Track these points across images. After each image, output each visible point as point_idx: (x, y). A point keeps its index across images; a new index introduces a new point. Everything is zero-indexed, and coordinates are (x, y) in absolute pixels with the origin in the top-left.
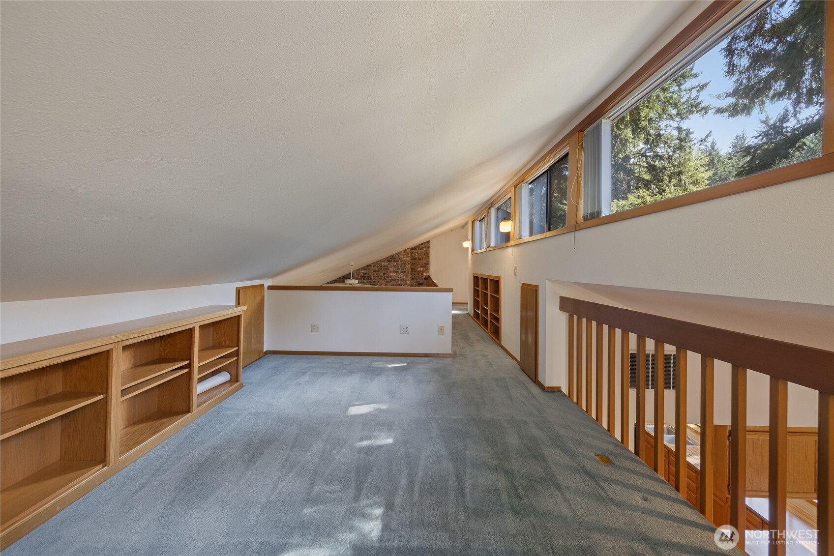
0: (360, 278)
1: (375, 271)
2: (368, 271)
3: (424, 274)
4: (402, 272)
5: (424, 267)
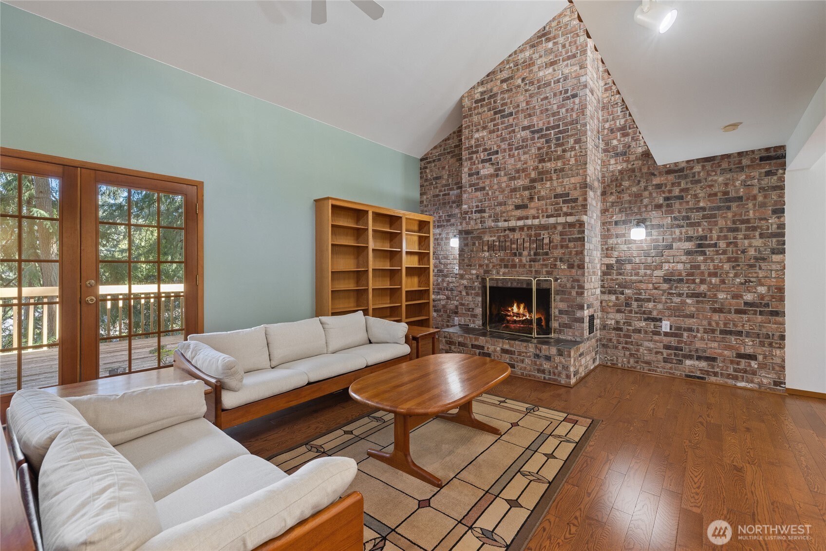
0: (474, 105)
1: (504, 81)
2: (489, 86)
4: (569, 58)
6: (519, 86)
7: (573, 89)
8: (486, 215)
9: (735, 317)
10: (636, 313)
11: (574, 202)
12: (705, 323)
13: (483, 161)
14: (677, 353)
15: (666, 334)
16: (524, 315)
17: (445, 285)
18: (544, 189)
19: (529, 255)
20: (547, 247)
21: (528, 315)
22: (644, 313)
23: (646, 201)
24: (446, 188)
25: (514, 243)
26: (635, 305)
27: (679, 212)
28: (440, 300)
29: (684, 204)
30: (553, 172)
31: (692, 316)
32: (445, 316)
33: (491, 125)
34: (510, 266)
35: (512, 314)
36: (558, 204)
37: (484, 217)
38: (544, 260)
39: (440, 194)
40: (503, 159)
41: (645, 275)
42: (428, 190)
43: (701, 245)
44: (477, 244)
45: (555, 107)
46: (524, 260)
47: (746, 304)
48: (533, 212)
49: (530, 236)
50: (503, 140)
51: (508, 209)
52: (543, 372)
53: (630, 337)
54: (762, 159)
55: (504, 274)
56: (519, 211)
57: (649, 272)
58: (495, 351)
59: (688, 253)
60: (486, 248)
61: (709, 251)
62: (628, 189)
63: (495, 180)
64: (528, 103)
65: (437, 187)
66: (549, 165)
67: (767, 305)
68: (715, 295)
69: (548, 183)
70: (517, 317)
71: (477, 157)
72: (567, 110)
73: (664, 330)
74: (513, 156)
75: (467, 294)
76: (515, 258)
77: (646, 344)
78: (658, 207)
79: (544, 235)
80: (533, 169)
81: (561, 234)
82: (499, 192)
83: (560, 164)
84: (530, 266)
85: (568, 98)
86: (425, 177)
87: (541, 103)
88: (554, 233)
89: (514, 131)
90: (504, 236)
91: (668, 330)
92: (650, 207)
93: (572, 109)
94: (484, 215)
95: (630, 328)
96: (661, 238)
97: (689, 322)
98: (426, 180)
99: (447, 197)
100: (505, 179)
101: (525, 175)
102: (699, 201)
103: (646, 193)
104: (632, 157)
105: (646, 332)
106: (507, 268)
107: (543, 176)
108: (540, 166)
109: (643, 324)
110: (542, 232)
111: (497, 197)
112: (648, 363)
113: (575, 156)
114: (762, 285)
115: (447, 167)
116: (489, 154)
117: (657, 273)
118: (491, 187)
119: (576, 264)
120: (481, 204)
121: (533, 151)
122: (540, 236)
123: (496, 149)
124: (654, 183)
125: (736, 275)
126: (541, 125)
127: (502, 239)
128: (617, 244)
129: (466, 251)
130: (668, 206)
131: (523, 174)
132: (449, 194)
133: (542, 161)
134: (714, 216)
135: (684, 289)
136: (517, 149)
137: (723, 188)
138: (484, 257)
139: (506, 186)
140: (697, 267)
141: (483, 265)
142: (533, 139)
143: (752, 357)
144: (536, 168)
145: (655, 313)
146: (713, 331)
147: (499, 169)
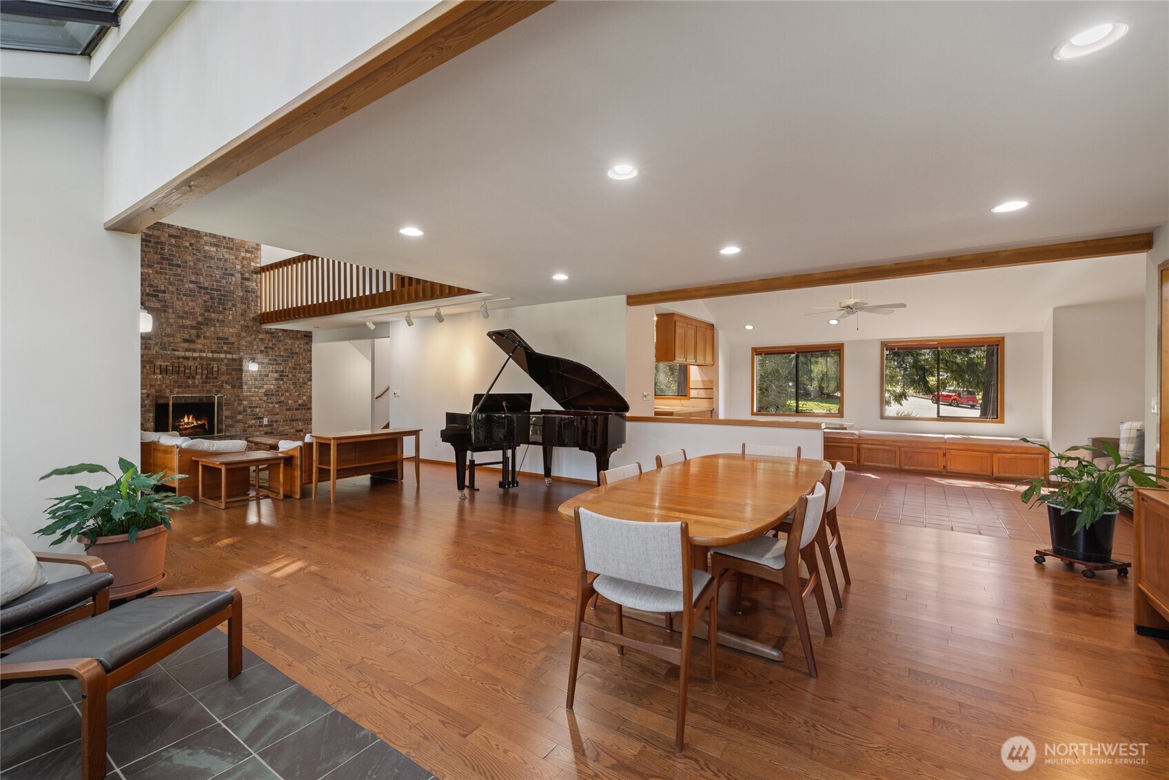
1: (170, 236)
2: (156, 233)
3: (252, 264)
4: (228, 248)
5: (251, 252)
6: (186, 247)
7: (231, 270)
9: (295, 412)
12: (283, 417)
13: (148, 295)
15: (266, 426)
16: (192, 423)
18: (210, 331)
19: (202, 378)
20: (216, 374)
22: (254, 415)
23: (255, 347)
25: (187, 369)
26: (249, 410)
27: (272, 356)
29: (274, 352)
30: (216, 321)
31: (277, 414)
33: (157, 267)
34: (183, 387)
35: (183, 423)
36: (219, 344)
37: (150, 344)
38: (214, 382)
40: (171, 299)
41: (255, 392)
43: (282, 376)
44: (148, 367)
45: (218, 276)
46: (197, 382)
47: (299, 405)
48: (199, 346)
49: (202, 365)
50: (171, 284)
51: (176, 341)
53: (246, 430)
54: (305, 336)
55: (178, 393)
56: (187, 344)
57: (257, 390)
59: (276, 379)
60: (158, 371)
61: (285, 378)
62: (244, 337)
63: (163, 314)
64: (195, 264)
66: (213, 316)
67: (306, 405)
68: (288, 402)
69: (213, 328)
70: (188, 425)
72: (227, 282)
73: (265, 423)
74: (181, 300)
76: (189, 381)
77: (256, 433)
78: (262, 352)
79: (213, 365)
80: (200, 315)
81: (227, 365)
82: (167, 325)
83: (221, 317)
84: (202, 387)
85: (227, 274)
87: (206, 269)
88: (221, 364)
89: (182, 281)
90: (178, 363)
92: (258, 351)
93: (230, 283)
94: (148, 341)
95: (246, 425)
96: (263, 370)
97: (277, 418)
100: (173, 316)
101: (193, 317)
102: (281, 352)
103: (255, 343)
104: (247, 319)
105: (255, 427)
106: (181, 388)
107: (208, 322)
108: (206, 314)
109: (254, 422)
110: (213, 362)
113: (233, 314)
114: (304, 396)
116: (154, 291)
117: (262, 391)
119: (237, 385)
121: (200, 301)
122: (210, 365)
123: (163, 288)
125: (295, 392)
126: (206, 285)
127: (176, 365)
130: (267, 352)
131: (191, 316)
133: (206, 311)
134: (287, 361)
135: (274, 399)
136: (184, 295)
137: (290, 347)
138: (156, 379)
139: (175, 322)
140: (280, 387)
141: (155, 385)
142: (200, 292)
143: (301, 431)
144: (202, 315)
145: (260, 414)
146: (287, 421)
147: (167, 307)
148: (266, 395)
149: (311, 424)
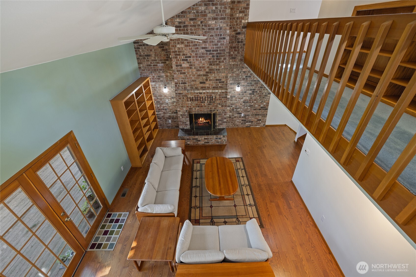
1: (191, 19)
2: (183, 19)
5: (243, 12)
6: (199, 25)
7: (224, 35)
8: (187, 85)
9: (258, 111)
10: (235, 112)
11: (223, 83)
12: (252, 113)
13: (183, 60)
14: (245, 121)
15: (242, 117)
16: (204, 121)
17: (162, 108)
18: (212, 76)
19: (208, 102)
20: (214, 100)
21: (205, 121)
22: (237, 112)
23: (240, 77)
24: (155, 62)
25: (201, 98)
26: (235, 110)
27: (249, 81)
28: (160, 114)
29: (251, 79)
30: (215, 70)
32: (164, 120)
34: (200, 107)
35: (199, 121)
36: (217, 83)
37: (186, 86)
38: (213, 104)
39: (151, 64)
40: (193, 60)
41: (239, 101)
42: (143, 61)
43: (254, 91)
44: (185, 98)
45: (216, 41)
46: (206, 105)
47: (261, 107)
48: (207, 85)
49: (208, 96)
50: (193, 51)
51: (197, 83)
52: (219, 142)
53: (233, 119)
55: (198, 109)
56: (202, 84)
57: (239, 100)
58: (202, 139)
59: (250, 94)
60: (189, 100)
61: (255, 93)
62: (235, 72)
63: (190, 70)
65: (148, 61)
66: (214, 67)
67: (265, 107)
68: (255, 106)
69: (214, 74)
70: (201, 122)
71: (179, 58)
72: (221, 44)
73: (242, 116)
74: (198, 60)
75: (182, 117)
76: (202, 104)
77: (237, 120)
78: (244, 79)
79: (213, 95)
80: (207, 68)
81: (219, 95)
82: (192, 75)
83: (218, 67)
84: (208, 106)
86: (139, 54)
87: (210, 37)
88: (217, 95)
90: (197, 95)
91: (243, 116)
92: (241, 79)
93: (223, 44)
94: (186, 85)
95: (233, 116)
96: (244, 89)
97: (249, 113)
98: (140, 56)
99: (156, 67)
100: (195, 70)
101: (204, 69)
102: (254, 78)
103: (241, 74)
105: (237, 117)
106: (199, 107)
107: (211, 71)
108: (210, 67)
109: (237, 115)
110: (212, 94)
111: (192, 78)
112: (237, 125)
114: (265, 102)
115: (153, 50)
116: (186, 57)
117: (242, 100)
118: (188, 73)
119: (224, 105)
120: (184, 80)
121: (207, 59)
122: (212, 96)
123: (189, 55)
124: (243, 71)
125: (260, 100)
126: (210, 49)
127: (196, 97)
128: (231, 91)
129: (180, 101)
130: (246, 79)
131: (203, 69)
132: (157, 65)
133: (211, 65)
135: (248, 104)
136: (200, 57)
138: (189, 104)
139: (196, 73)
140: (252, 98)
141: (189, 106)
142: (207, 54)
143: (260, 120)
144: (208, 67)
145: (240, 112)
146: (253, 115)
147: (191, 65)
148: (244, 102)
149: (266, 117)
